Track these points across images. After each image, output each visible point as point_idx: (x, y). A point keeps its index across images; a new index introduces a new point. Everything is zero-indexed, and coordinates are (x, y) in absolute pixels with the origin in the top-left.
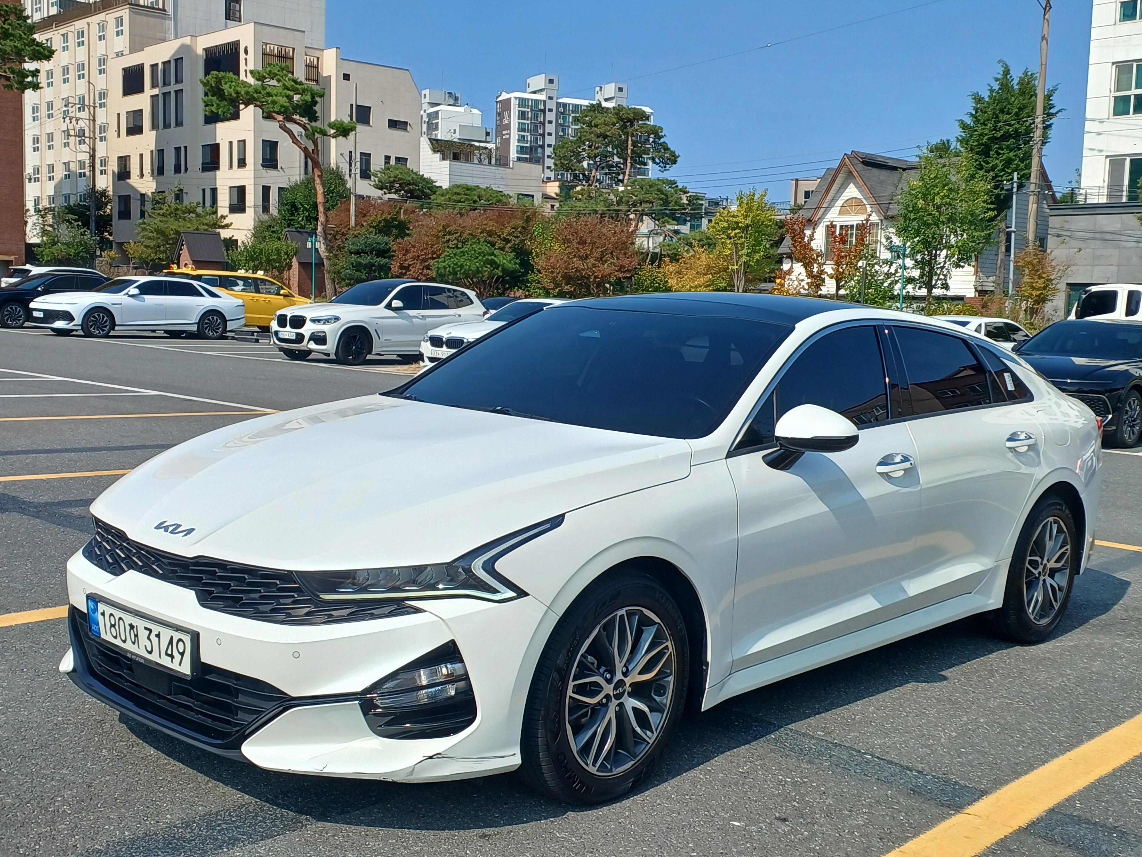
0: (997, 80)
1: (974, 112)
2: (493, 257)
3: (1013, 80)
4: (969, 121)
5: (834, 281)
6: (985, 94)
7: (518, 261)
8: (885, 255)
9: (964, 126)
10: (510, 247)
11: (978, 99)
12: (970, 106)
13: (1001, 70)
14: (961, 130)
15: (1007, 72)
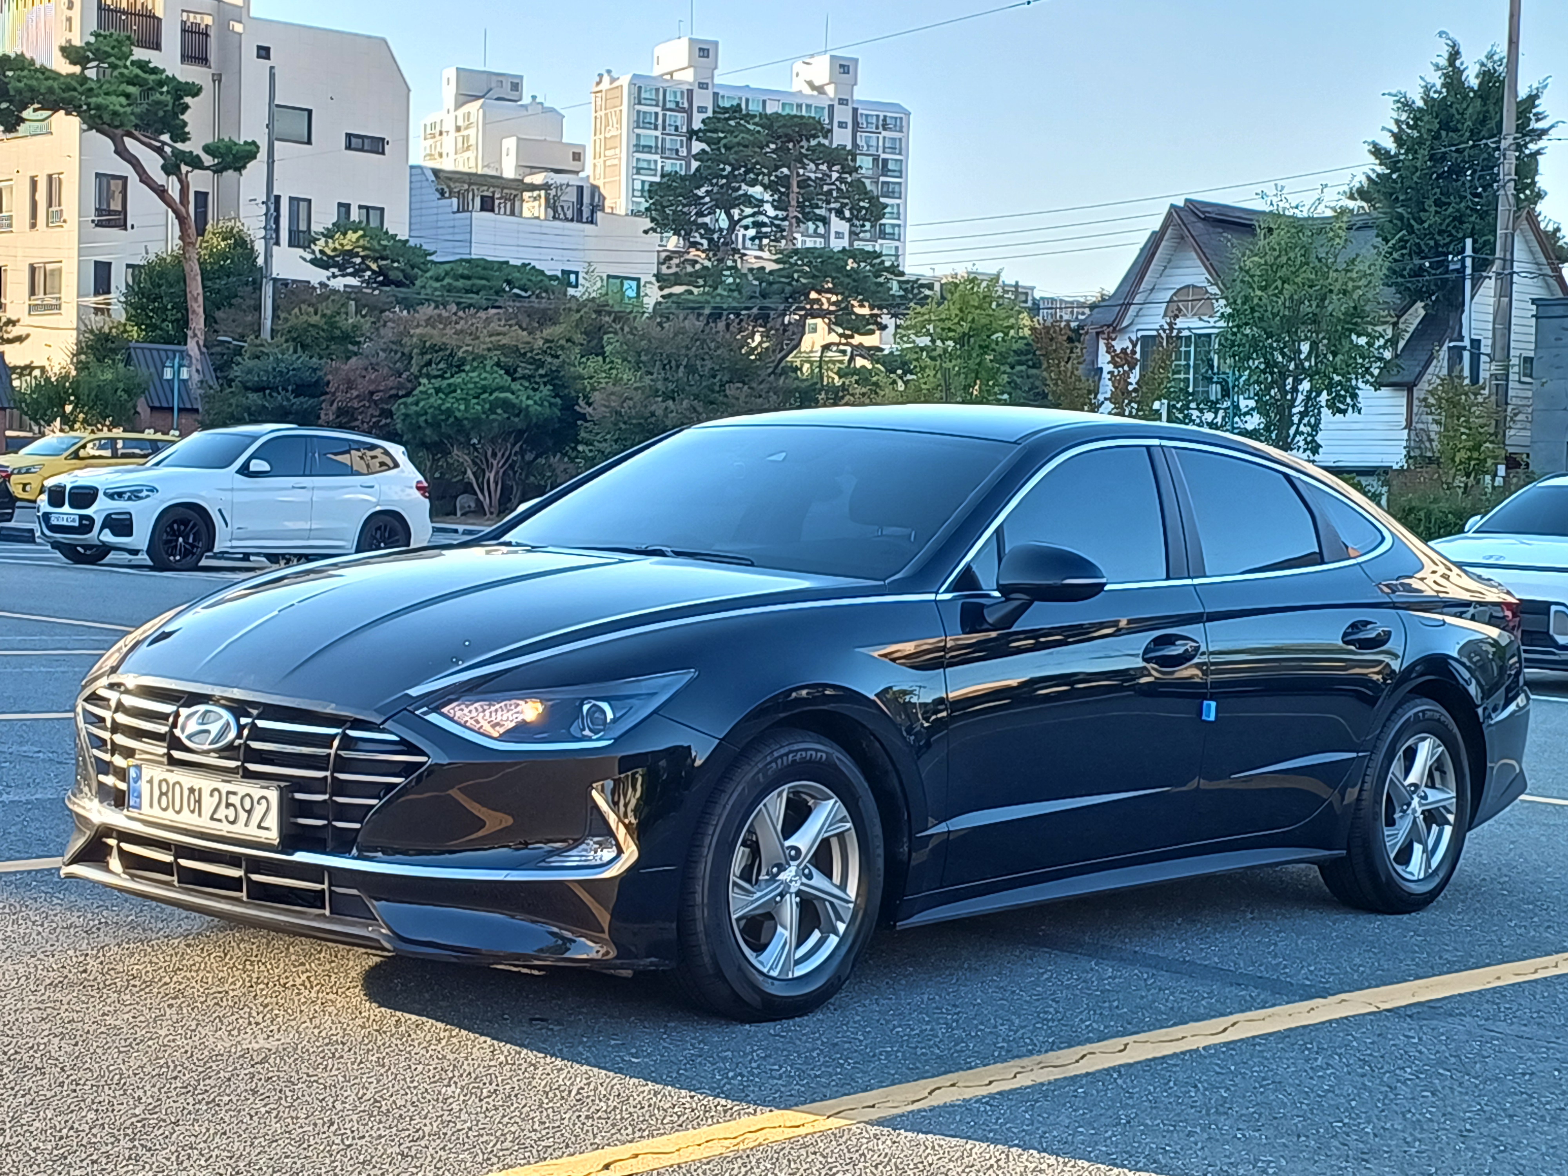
0: (1438, 68)
1: (1395, 128)
3: (1466, 68)
7: (557, 401)
9: (1379, 153)
10: (542, 376)
13: (1445, 52)
15: (1454, 55)
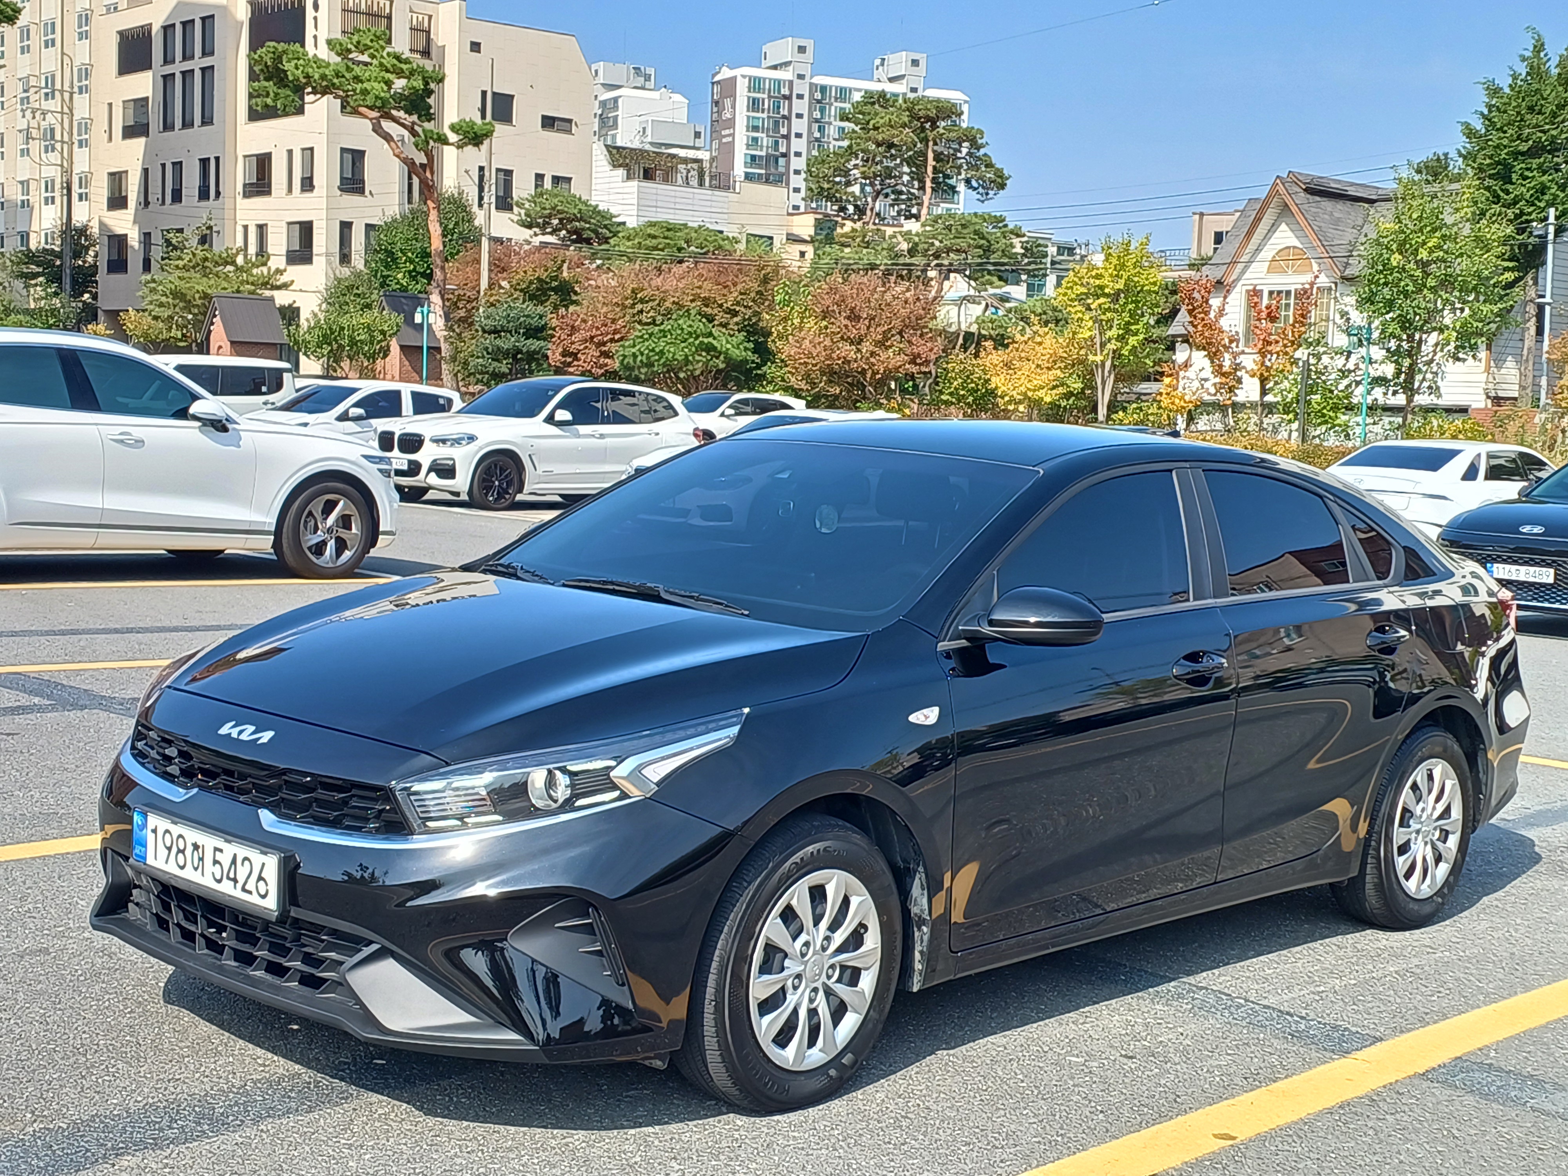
1: (1486, 112)
2: (710, 340)
3: (1549, 59)
4: (1478, 125)
5: (1256, 382)
6: (1504, 83)
7: (751, 345)
8: (1340, 340)
9: (1470, 133)
10: (737, 324)
11: (1494, 91)
12: (1480, 101)
13: (1530, 44)
14: (1464, 138)
15: (1539, 47)
